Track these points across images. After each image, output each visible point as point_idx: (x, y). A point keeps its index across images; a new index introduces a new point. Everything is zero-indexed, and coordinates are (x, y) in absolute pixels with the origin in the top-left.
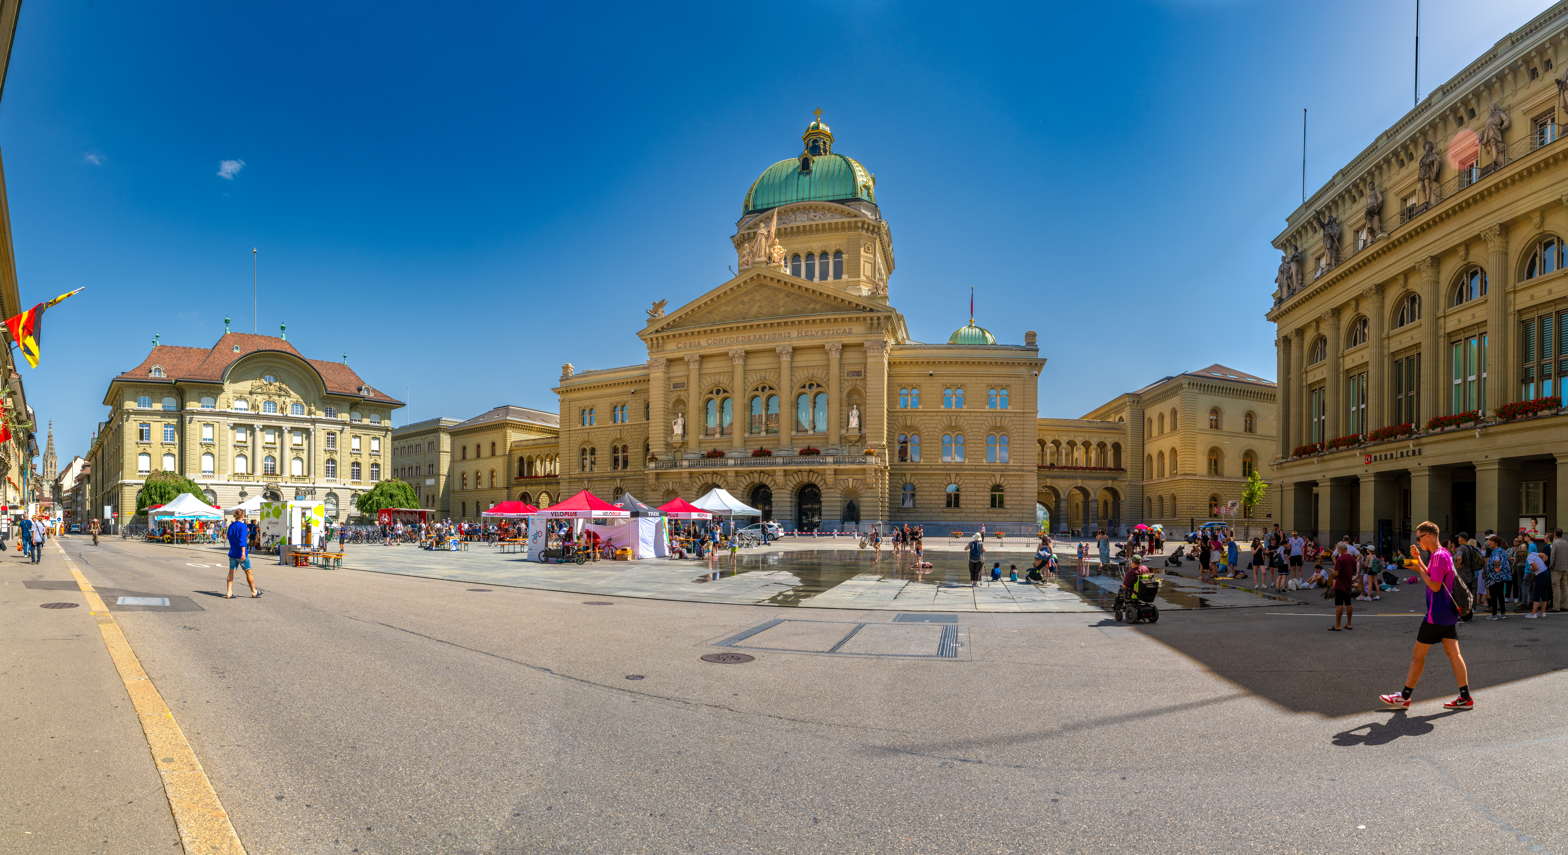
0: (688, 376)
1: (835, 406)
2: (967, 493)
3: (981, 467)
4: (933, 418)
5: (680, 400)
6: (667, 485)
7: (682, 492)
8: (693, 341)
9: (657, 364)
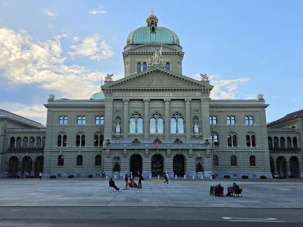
0: (123, 108)
1: (188, 123)
2: (239, 160)
3: (245, 149)
4: (223, 129)
5: (118, 117)
6: (115, 154)
7: (122, 158)
8: (126, 93)
9: (109, 101)
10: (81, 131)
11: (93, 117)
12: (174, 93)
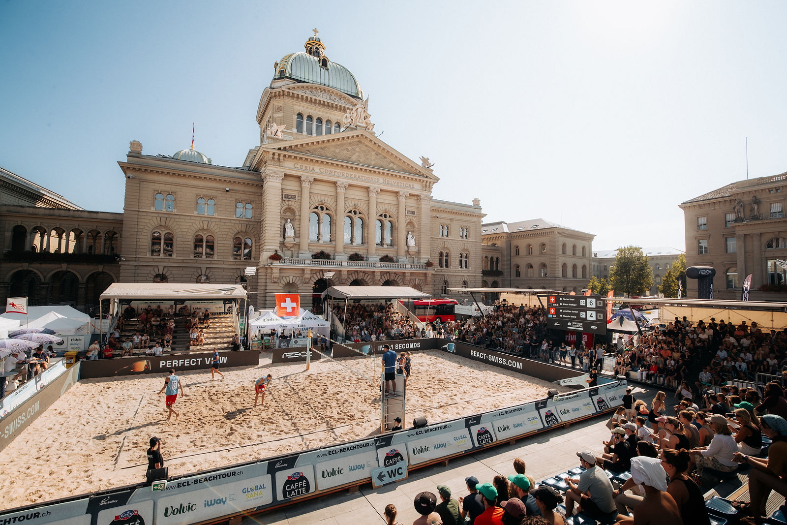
1: (403, 231)
2: (451, 286)
3: (458, 271)
5: (289, 209)
6: (288, 278)
7: (301, 285)
8: (308, 166)
9: (275, 175)
10: (205, 227)
11: (233, 202)
12: (384, 180)
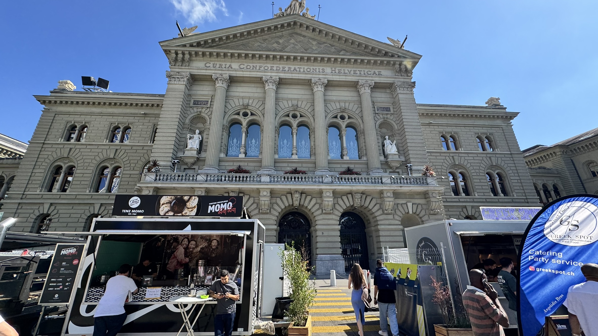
0: (213, 96)
3: (491, 200)
5: (199, 119)
8: (223, 64)
9: (179, 76)
10: (112, 156)
11: (150, 127)
12: (333, 69)
